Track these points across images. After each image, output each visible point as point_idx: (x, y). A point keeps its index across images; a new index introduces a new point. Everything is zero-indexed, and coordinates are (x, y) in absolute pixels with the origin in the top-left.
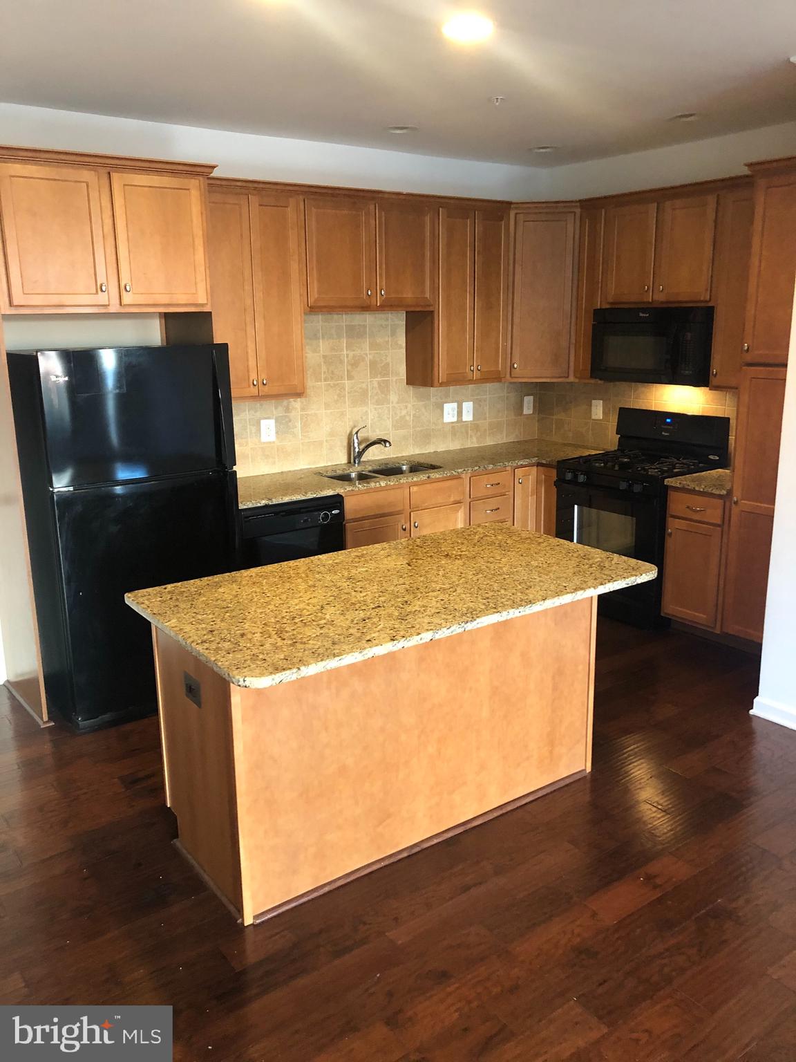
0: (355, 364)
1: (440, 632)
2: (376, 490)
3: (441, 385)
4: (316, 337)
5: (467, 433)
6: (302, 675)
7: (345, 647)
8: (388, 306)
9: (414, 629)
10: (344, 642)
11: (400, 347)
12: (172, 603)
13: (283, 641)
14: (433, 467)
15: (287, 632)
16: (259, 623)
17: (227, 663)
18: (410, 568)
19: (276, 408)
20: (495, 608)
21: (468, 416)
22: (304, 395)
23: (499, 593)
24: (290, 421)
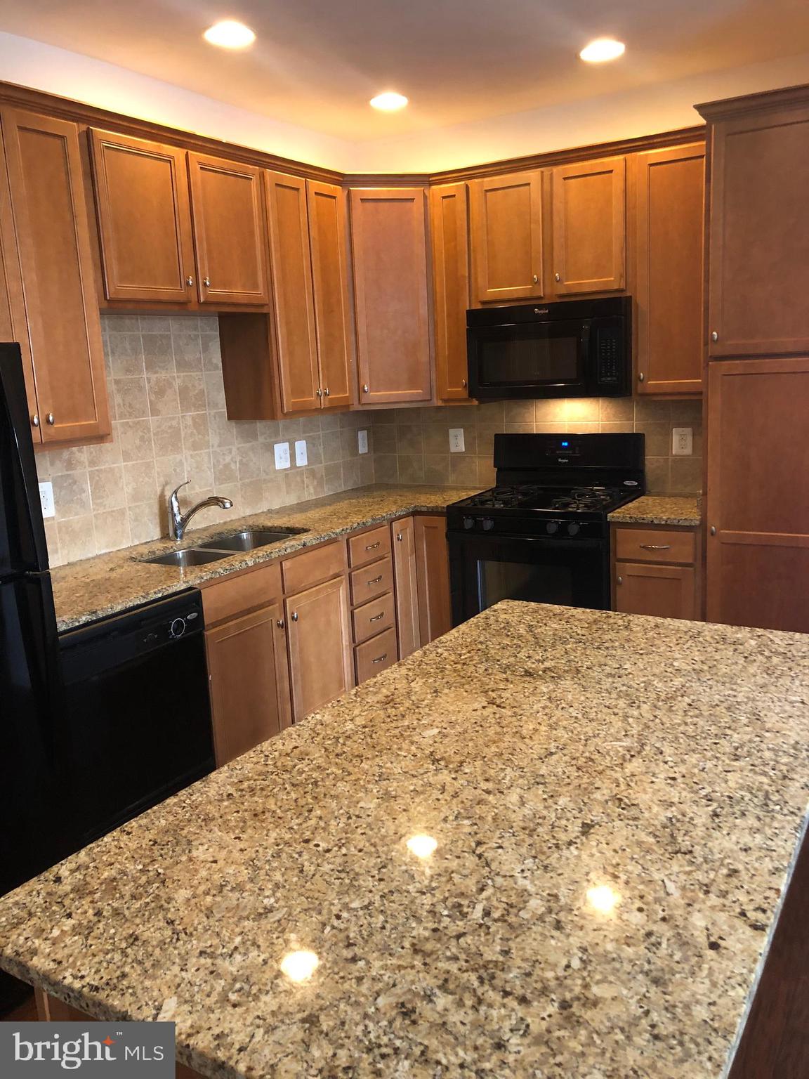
0: (160, 392)
3: (286, 415)
5: (303, 482)
11: (216, 368)
14: (292, 532)
19: (51, 464)
21: (302, 461)
22: (109, 438)
24: (75, 482)
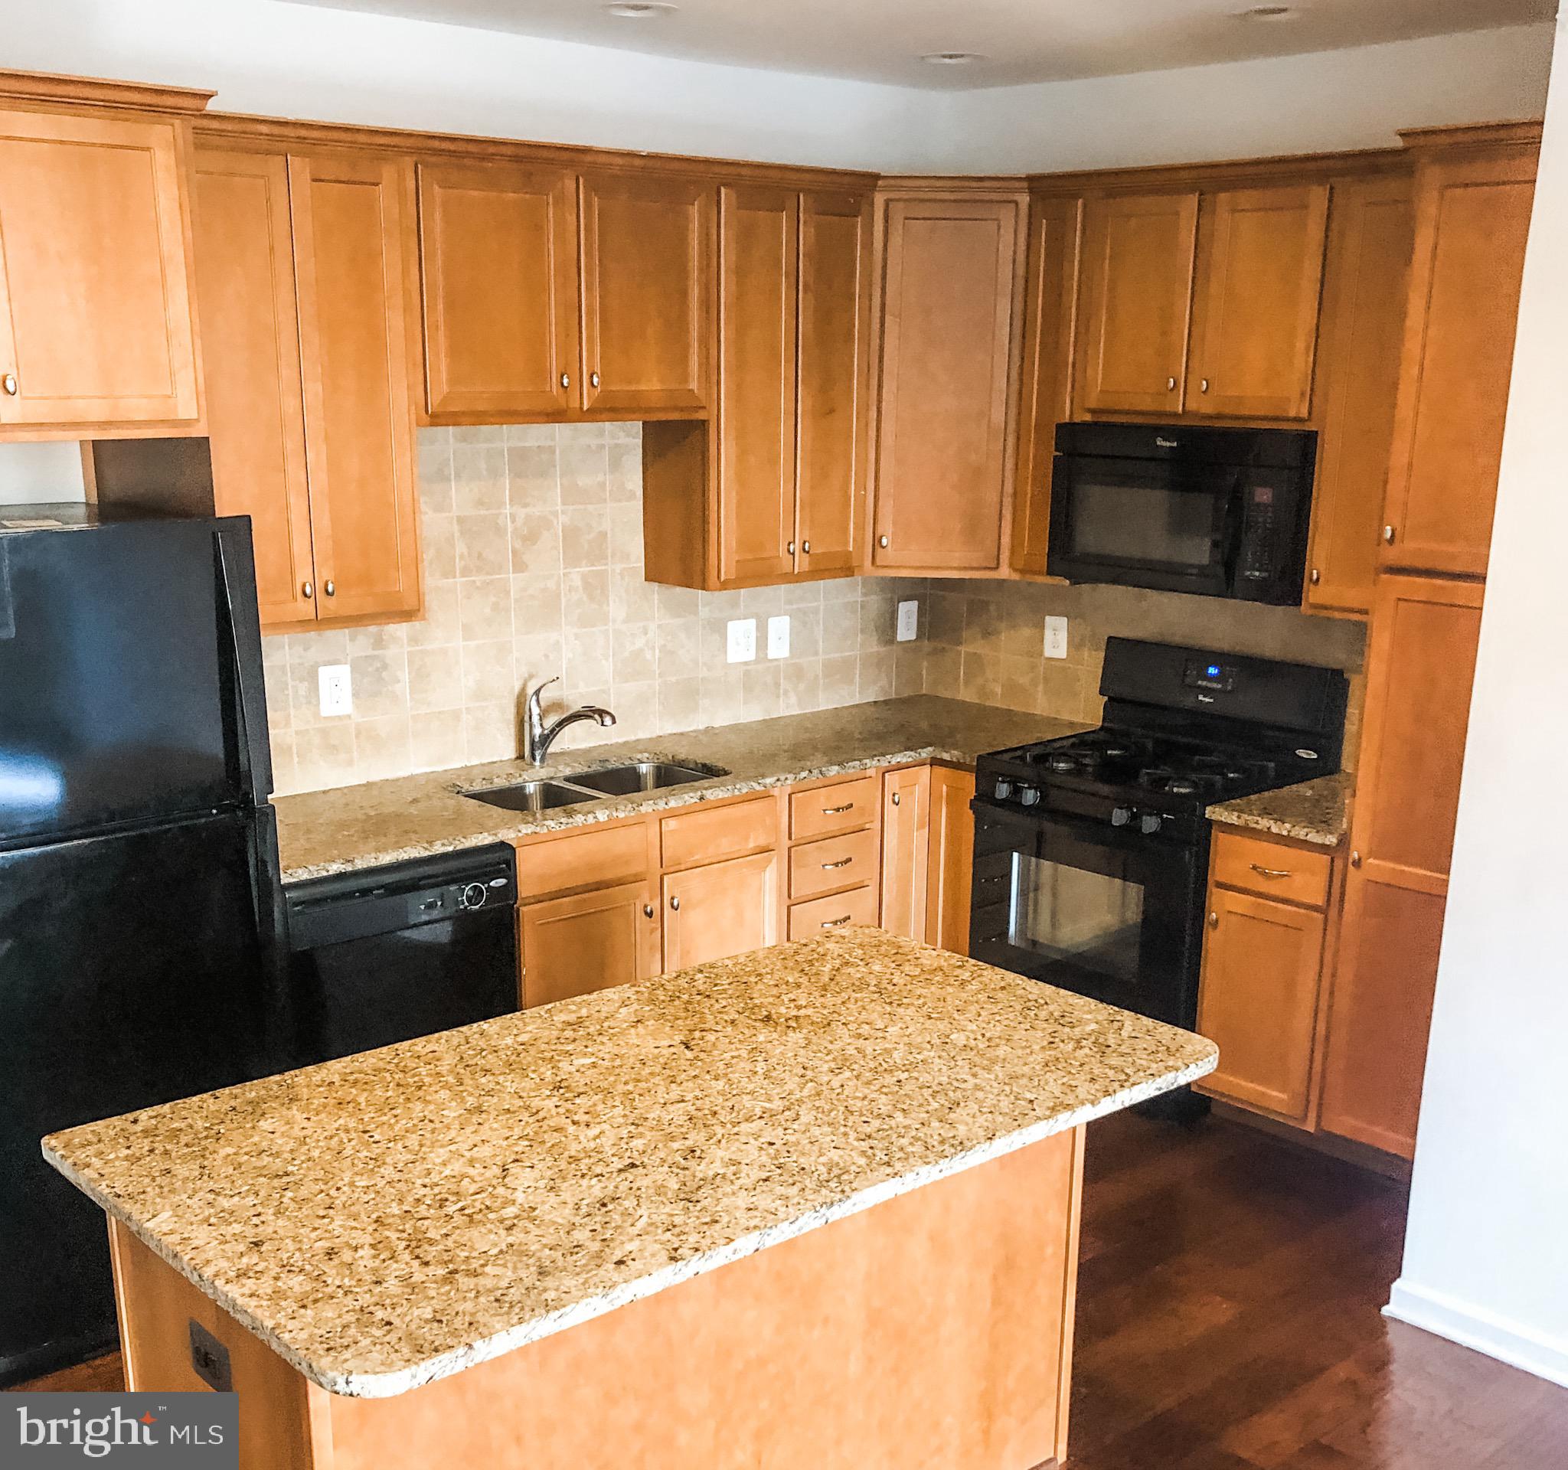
0: (530, 537)
1: (774, 1232)
2: (586, 831)
3: (725, 586)
4: (442, 477)
5: (777, 685)
6: (478, 1360)
7: (569, 1282)
8: (607, 410)
9: (718, 1226)
10: (565, 1269)
11: (632, 496)
12: (156, 1165)
13: (426, 1269)
14: (710, 772)
15: (431, 1242)
16: (364, 1217)
17: (304, 1334)
18: (689, 1055)
19: (352, 639)
20: (888, 1164)
21: (779, 648)
22: (420, 614)
23: (893, 1123)
24: (385, 667)
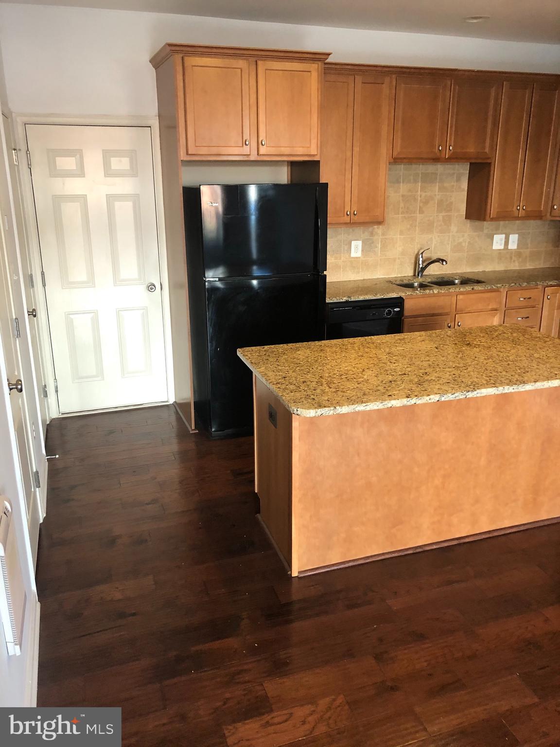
0: (426, 202)
1: (445, 396)
2: (429, 296)
3: (492, 219)
4: (398, 182)
5: (511, 258)
6: (338, 412)
7: (371, 398)
8: (455, 158)
9: (426, 391)
10: (372, 395)
11: (463, 190)
12: (265, 357)
13: (330, 389)
14: (478, 282)
15: (334, 383)
16: (317, 375)
17: (289, 398)
18: (436, 350)
19: (363, 233)
20: (494, 384)
21: (513, 245)
22: (384, 223)
23: (501, 374)
24: (373, 242)
